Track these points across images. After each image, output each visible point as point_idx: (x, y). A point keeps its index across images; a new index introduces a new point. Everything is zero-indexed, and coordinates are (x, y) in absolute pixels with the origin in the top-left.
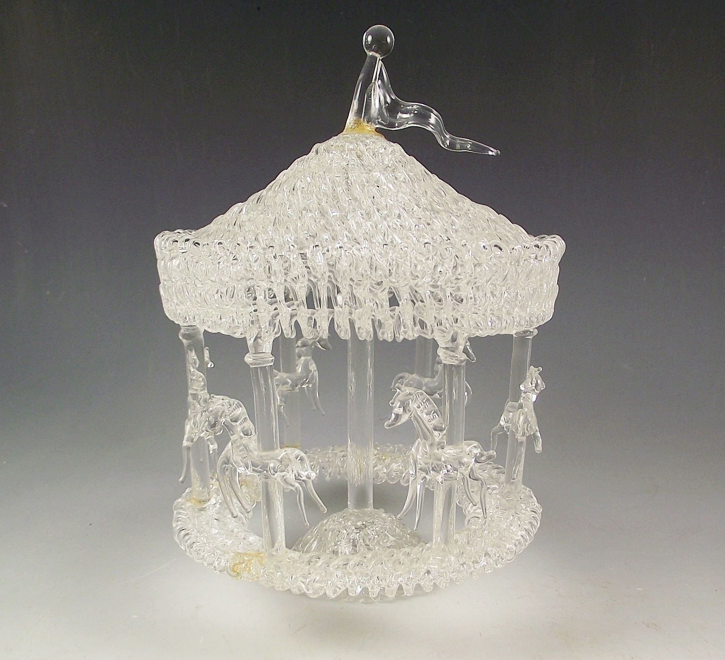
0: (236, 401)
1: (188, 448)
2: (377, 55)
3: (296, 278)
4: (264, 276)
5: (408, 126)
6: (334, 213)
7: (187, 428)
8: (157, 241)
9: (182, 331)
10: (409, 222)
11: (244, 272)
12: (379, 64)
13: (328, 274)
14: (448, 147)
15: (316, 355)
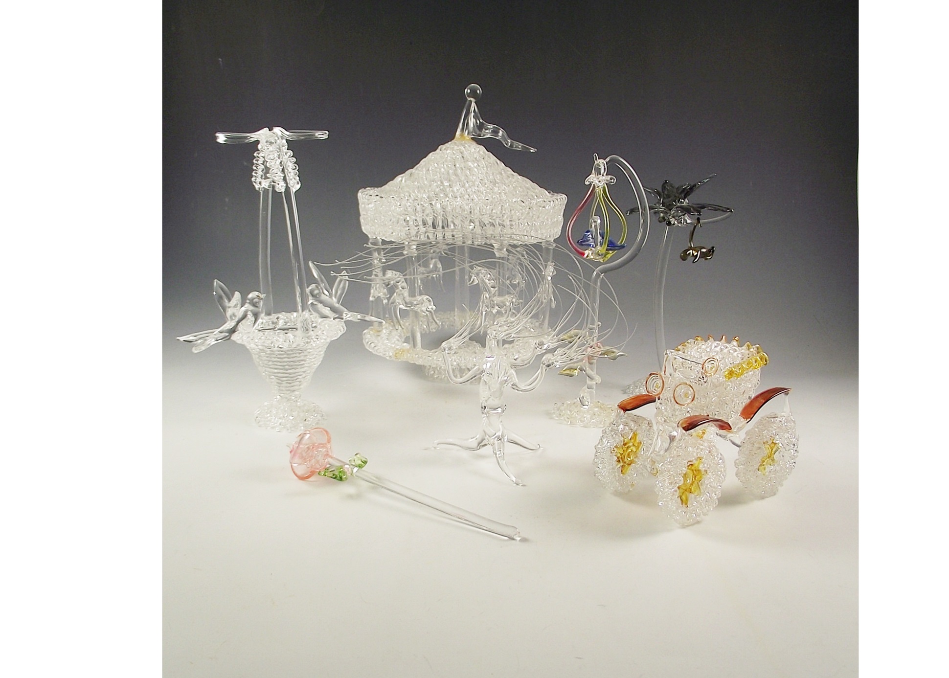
0: (399, 273)
1: (372, 301)
2: (472, 99)
3: (427, 215)
4: (414, 214)
5: (488, 136)
6: (446, 184)
7: (372, 291)
8: (359, 194)
9: (371, 241)
10: (482, 189)
11: (403, 211)
12: (473, 104)
13: (442, 213)
14: (510, 147)
15: (441, 259)
